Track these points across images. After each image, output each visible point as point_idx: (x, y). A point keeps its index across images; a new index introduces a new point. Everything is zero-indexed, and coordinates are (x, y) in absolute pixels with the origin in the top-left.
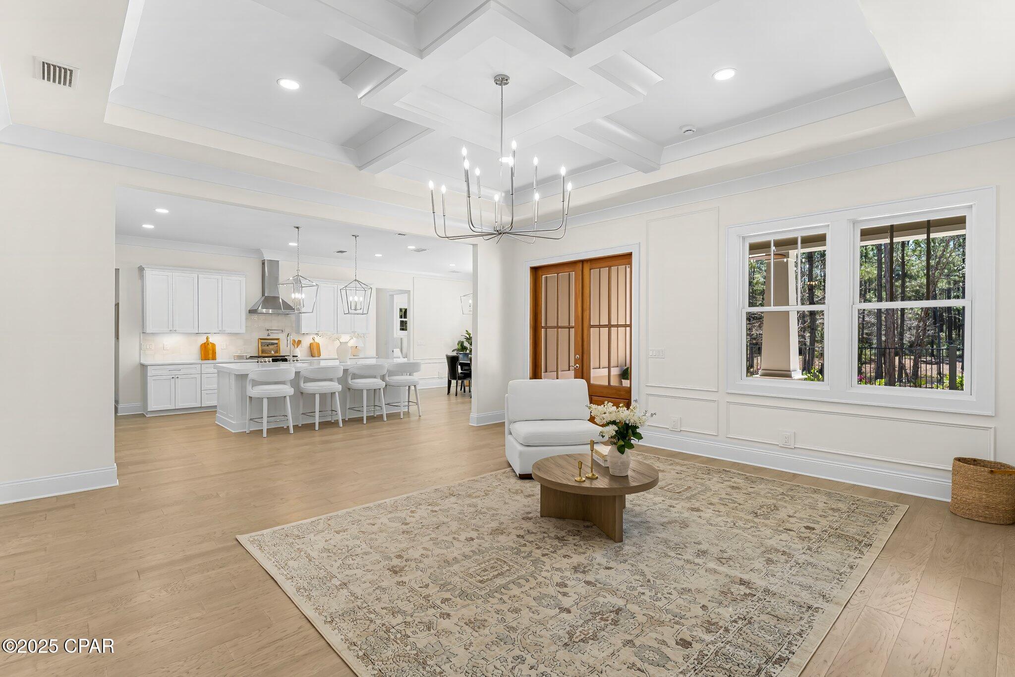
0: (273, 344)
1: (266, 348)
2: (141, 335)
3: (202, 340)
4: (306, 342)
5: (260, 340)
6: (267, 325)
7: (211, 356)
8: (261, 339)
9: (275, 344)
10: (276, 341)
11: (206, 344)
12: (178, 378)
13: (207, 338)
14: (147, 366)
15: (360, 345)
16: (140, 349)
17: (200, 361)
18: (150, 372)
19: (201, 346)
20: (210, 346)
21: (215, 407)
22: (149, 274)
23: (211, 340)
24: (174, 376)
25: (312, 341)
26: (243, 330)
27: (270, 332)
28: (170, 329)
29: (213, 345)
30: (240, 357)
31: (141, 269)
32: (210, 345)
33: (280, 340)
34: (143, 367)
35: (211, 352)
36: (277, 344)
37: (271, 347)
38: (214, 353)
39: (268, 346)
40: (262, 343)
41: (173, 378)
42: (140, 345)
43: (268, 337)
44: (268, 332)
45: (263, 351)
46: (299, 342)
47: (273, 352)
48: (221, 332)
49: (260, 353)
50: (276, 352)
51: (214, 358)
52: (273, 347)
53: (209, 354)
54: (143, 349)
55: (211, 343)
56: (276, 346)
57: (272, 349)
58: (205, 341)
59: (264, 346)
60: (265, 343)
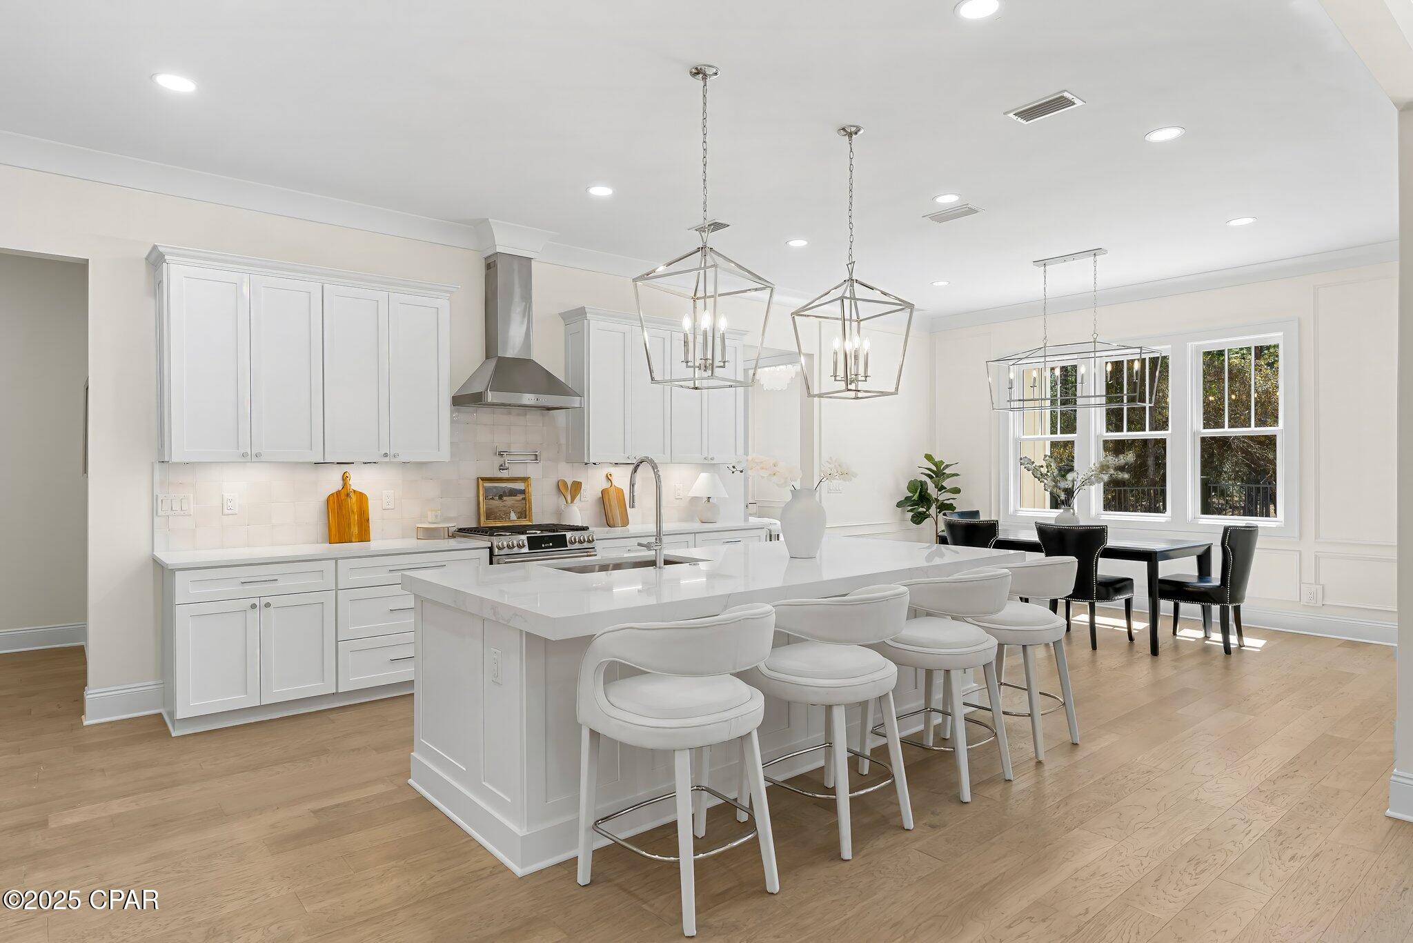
0: (513, 493)
1: (496, 503)
2: (157, 466)
3: (331, 482)
4: (593, 484)
5: (480, 481)
6: (500, 441)
7: (355, 530)
8: (484, 479)
9: (519, 494)
10: (519, 486)
11: (343, 496)
12: (268, 605)
13: (345, 478)
14: (173, 571)
16: (154, 512)
17: (325, 548)
18: (183, 587)
19: (328, 501)
20: (354, 500)
21: (410, 683)
22: (177, 274)
23: (356, 484)
24: (256, 601)
25: (606, 485)
26: (444, 455)
27: (506, 458)
28: (242, 451)
29: (362, 497)
30: (430, 533)
31: (155, 261)
32: (352, 495)
33: (533, 482)
34: (162, 574)
35: (354, 518)
36: (523, 492)
37: (509, 501)
38: (364, 521)
39: (501, 497)
40: (487, 490)
41: (254, 606)
42: (154, 499)
43: (504, 474)
44: (499, 460)
45: (489, 516)
46: (577, 486)
47: (513, 516)
48: (386, 460)
49: (483, 518)
50: (523, 514)
51: (364, 536)
52: (513, 502)
53: (349, 525)
54: (160, 513)
55: (354, 491)
56: (520, 497)
57: (512, 507)
58: (338, 486)
59: (492, 499)
60: (494, 490)
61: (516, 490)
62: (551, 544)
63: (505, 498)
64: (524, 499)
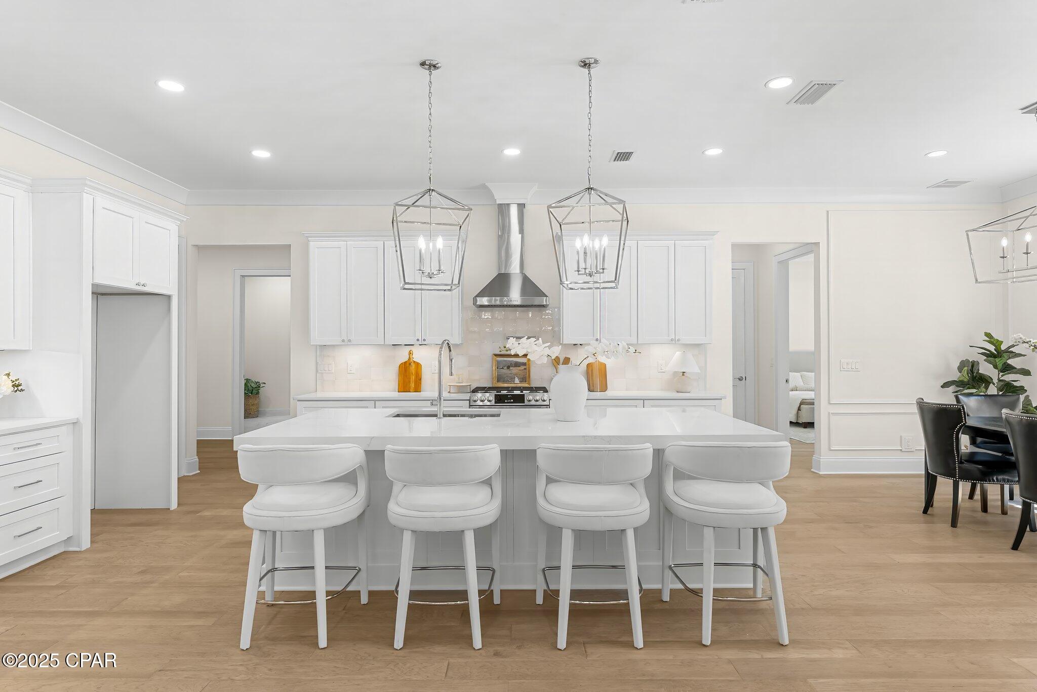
0: (517, 365)
1: (505, 371)
3: (403, 356)
4: (580, 360)
5: (494, 357)
6: (508, 329)
7: (412, 385)
8: (497, 355)
9: (522, 366)
10: (522, 360)
11: (408, 365)
13: (410, 353)
15: (693, 368)
16: (317, 371)
17: (396, 395)
19: (399, 367)
20: (413, 368)
23: (416, 357)
25: (590, 361)
28: (342, 339)
29: (418, 365)
32: (412, 364)
33: (532, 358)
35: (413, 378)
36: (524, 364)
37: (514, 370)
38: (418, 380)
39: (508, 367)
40: (498, 362)
42: (317, 363)
43: (509, 352)
45: (500, 378)
46: (566, 361)
47: (517, 380)
49: (495, 381)
50: (524, 379)
51: (418, 389)
52: (517, 371)
53: (410, 382)
54: (319, 371)
55: (414, 362)
56: (522, 368)
57: (516, 374)
58: (406, 359)
59: (503, 368)
60: (504, 362)
61: (520, 363)
62: (512, 401)
63: (511, 368)
64: (525, 369)
